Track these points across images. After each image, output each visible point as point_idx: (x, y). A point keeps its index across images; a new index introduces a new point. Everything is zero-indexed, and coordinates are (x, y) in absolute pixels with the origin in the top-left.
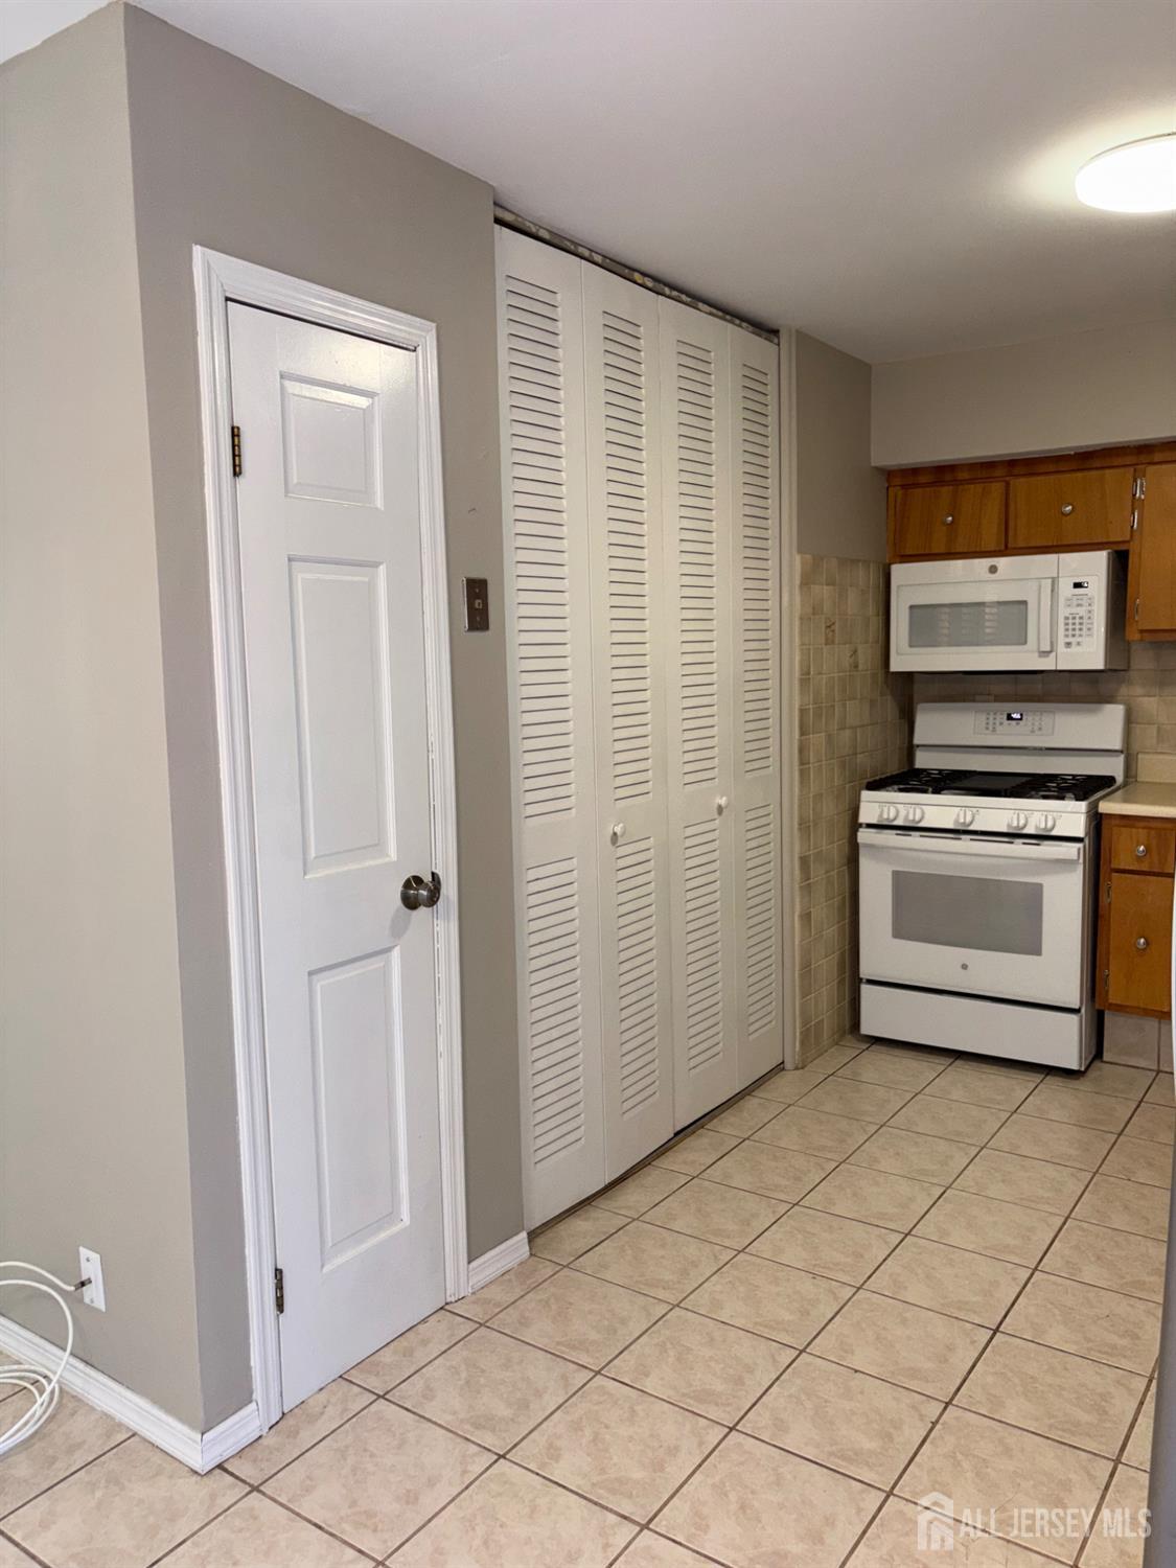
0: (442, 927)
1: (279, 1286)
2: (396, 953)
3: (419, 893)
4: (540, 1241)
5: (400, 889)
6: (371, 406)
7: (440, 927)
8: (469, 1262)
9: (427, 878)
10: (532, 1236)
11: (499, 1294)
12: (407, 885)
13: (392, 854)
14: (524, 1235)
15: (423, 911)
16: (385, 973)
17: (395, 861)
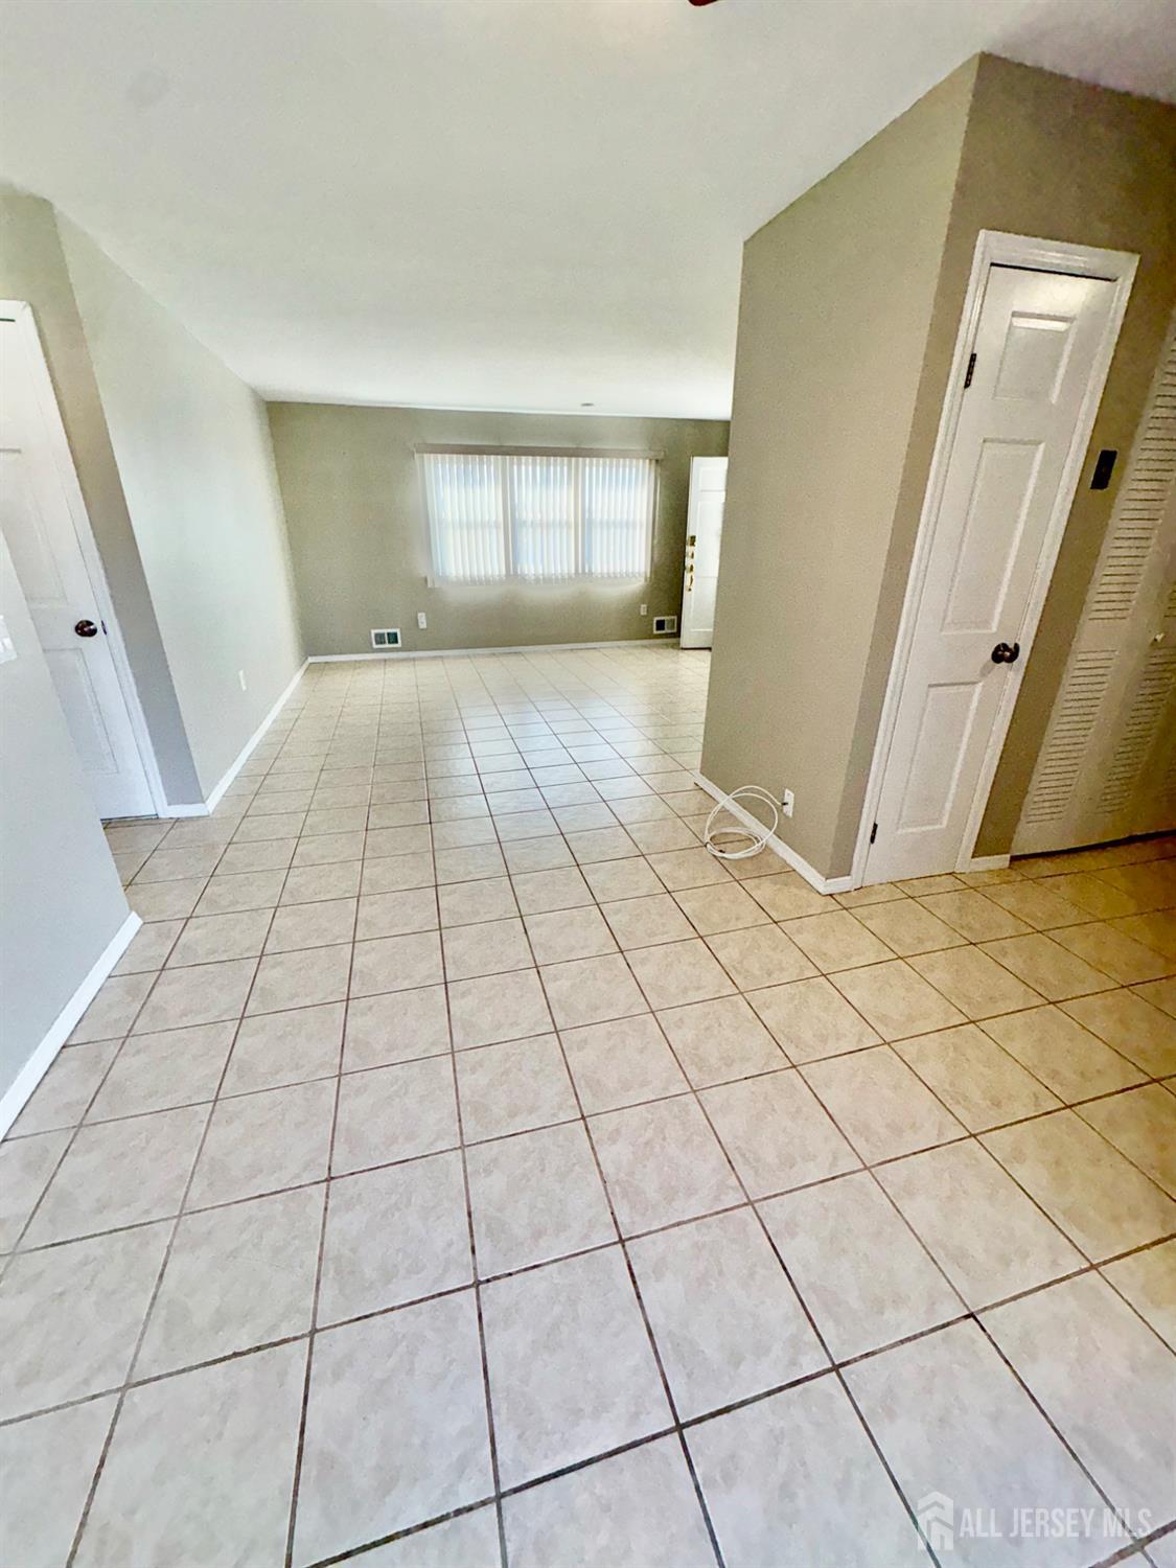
0: (1011, 677)
1: (874, 831)
2: (979, 688)
3: (1004, 654)
4: (1016, 863)
5: (993, 649)
6: (1067, 331)
7: (1011, 675)
8: (973, 857)
9: (1011, 646)
10: (1014, 859)
11: (986, 878)
12: (998, 648)
13: (994, 629)
14: (1008, 856)
15: (1003, 664)
16: (971, 695)
17: (995, 632)
